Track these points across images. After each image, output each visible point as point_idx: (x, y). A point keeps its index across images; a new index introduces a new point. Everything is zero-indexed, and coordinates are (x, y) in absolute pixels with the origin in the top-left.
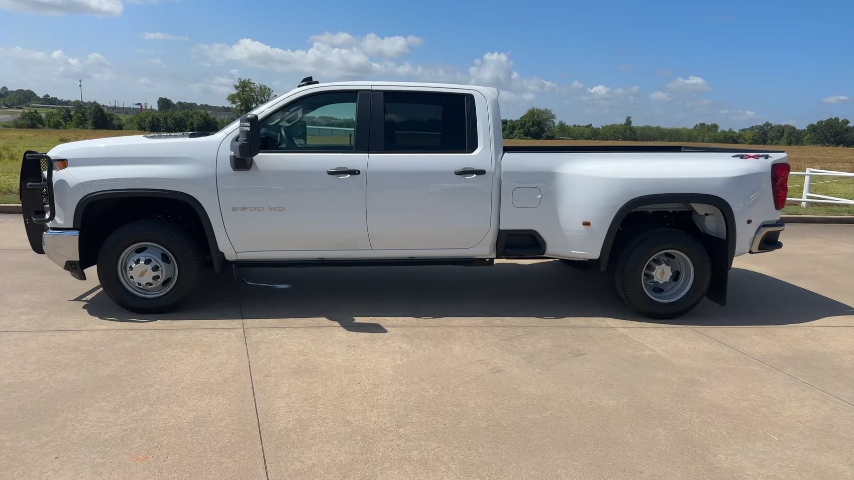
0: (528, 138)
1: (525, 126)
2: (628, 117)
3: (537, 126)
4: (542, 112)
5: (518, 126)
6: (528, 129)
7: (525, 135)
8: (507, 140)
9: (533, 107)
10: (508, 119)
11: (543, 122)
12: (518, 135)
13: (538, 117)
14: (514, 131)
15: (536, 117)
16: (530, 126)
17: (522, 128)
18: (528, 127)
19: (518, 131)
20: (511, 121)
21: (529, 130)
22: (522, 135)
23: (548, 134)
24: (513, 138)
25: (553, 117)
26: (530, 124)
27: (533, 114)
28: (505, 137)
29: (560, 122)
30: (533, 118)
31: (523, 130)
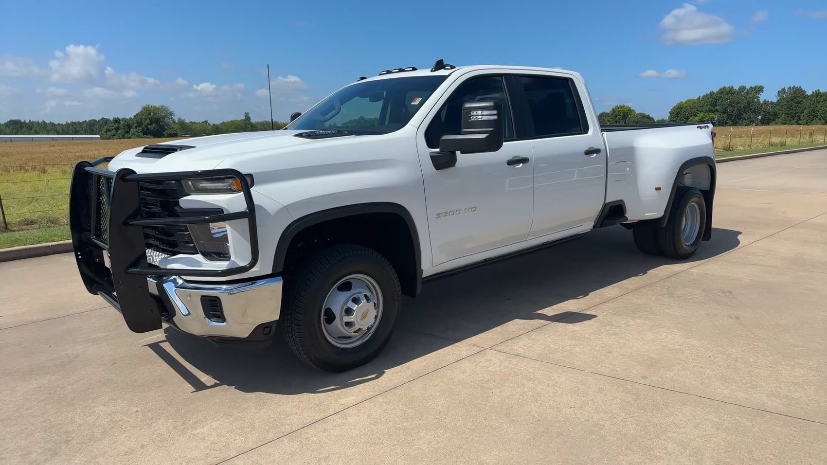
0: (148, 136)
1: (142, 125)
2: (246, 113)
3: (156, 124)
4: (158, 109)
5: (134, 124)
6: (147, 127)
7: (144, 134)
8: (124, 140)
9: (148, 104)
10: (121, 118)
11: (161, 120)
12: (136, 134)
13: (154, 114)
14: (130, 130)
15: (152, 114)
16: (148, 124)
17: (140, 127)
18: (145, 125)
19: (135, 130)
20: (124, 119)
21: (148, 129)
22: (141, 134)
23: (169, 132)
24: (130, 138)
25: (171, 114)
26: (148, 121)
27: (149, 111)
28: (120, 137)
29: (179, 119)
30: (150, 116)
31: (141, 128)
